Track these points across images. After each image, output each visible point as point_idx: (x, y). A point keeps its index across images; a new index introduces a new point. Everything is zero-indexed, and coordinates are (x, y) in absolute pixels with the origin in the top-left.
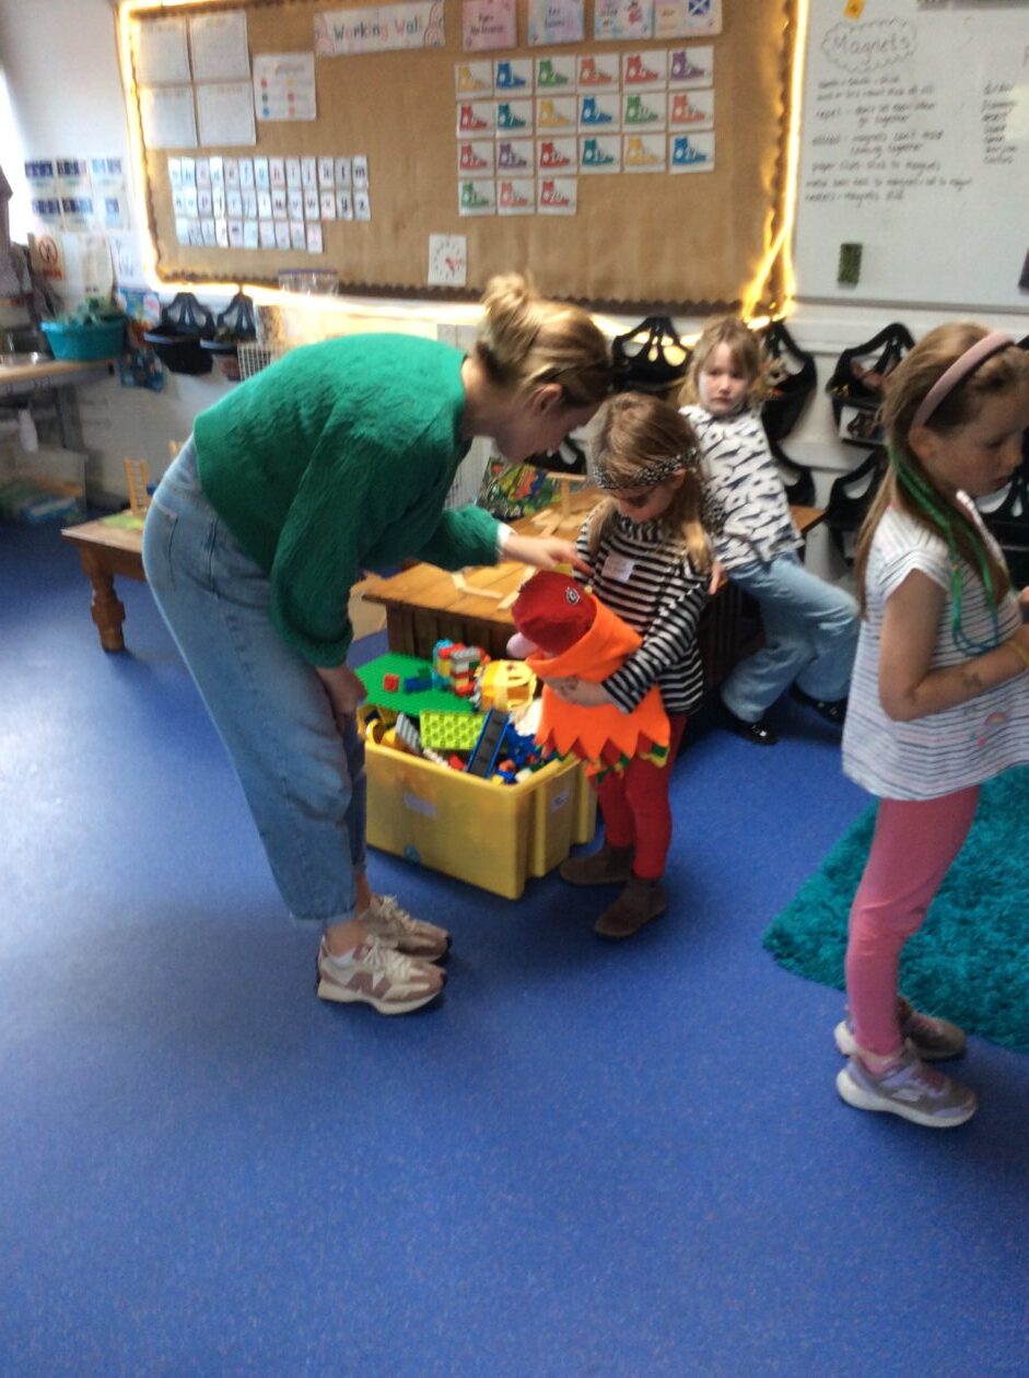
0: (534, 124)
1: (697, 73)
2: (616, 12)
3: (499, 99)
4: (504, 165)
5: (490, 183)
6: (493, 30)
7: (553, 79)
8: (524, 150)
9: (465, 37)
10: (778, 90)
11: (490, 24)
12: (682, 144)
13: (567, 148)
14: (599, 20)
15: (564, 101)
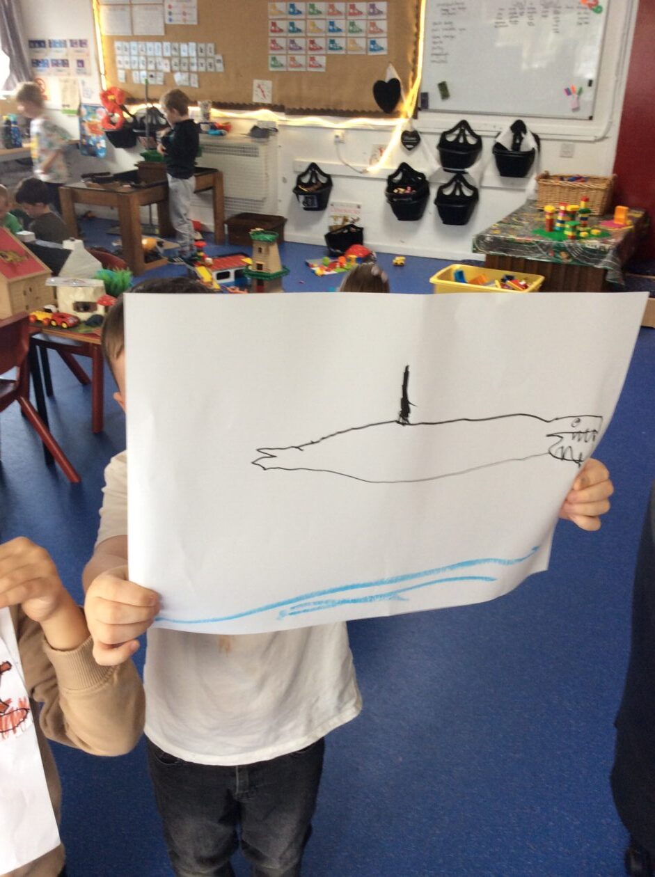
0: (306, 33)
1: (380, 13)
3: (291, 19)
4: (291, 49)
5: (285, 57)
7: (315, 12)
8: (301, 42)
10: (415, 22)
12: (373, 43)
13: (321, 42)
15: (319, 21)
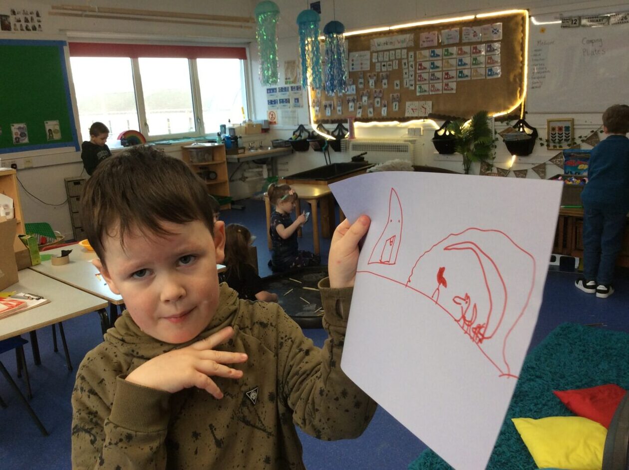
0: (442, 68)
1: (495, 50)
2: (469, 35)
3: (432, 60)
4: (431, 80)
5: (428, 85)
6: (429, 41)
7: (449, 54)
8: (438, 75)
9: (420, 44)
10: (521, 53)
11: (429, 39)
12: (491, 70)
13: (453, 73)
14: (464, 37)
15: (452, 60)
